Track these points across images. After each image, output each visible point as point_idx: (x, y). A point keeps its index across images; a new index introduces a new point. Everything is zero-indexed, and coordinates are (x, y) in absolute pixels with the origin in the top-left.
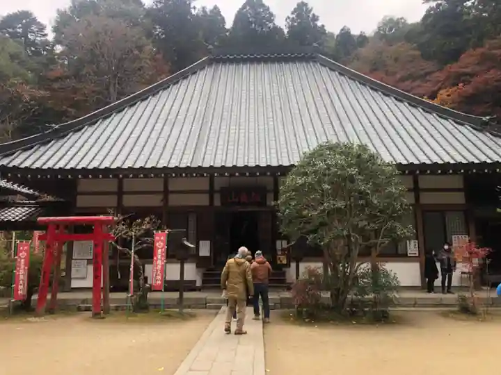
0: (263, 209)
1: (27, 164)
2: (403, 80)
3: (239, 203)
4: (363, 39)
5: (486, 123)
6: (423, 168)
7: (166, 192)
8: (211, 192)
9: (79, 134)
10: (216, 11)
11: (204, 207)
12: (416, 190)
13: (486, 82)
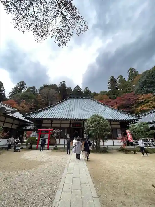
0: (81, 128)
1: (34, 117)
2: (106, 102)
3: (76, 126)
4: (98, 94)
5: (123, 112)
6: (112, 120)
7: (61, 124)
8: (70, 124)
9: (44, 111)
10: (70, 88)
11: (68, 127)
12: (111, 125)
13: (122, 104)
